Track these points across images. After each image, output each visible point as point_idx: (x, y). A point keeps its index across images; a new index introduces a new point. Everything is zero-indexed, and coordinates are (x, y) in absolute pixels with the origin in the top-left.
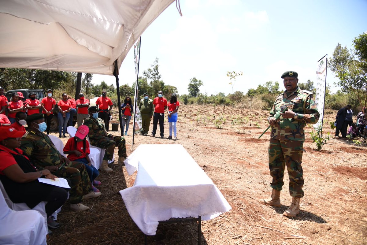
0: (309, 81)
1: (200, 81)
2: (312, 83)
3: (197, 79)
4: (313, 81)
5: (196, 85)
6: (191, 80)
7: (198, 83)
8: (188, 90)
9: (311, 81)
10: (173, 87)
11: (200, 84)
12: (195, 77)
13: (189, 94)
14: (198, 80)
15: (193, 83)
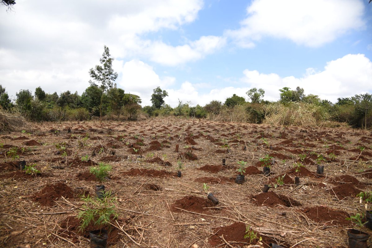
0: (298, 88)
1: (164, 91)
2: (303, 90)
3: (161, 89)
4: (304, 89)
5: (160, 96)
6: (154, 90)
7: (162, 93)
8: (151, 101)
9: (301, 88)
10: (135, 96)
11: (165, 94)
12: (159, 87)
13: (153, 105)
14: (163, 90)
15: (157, 94)
